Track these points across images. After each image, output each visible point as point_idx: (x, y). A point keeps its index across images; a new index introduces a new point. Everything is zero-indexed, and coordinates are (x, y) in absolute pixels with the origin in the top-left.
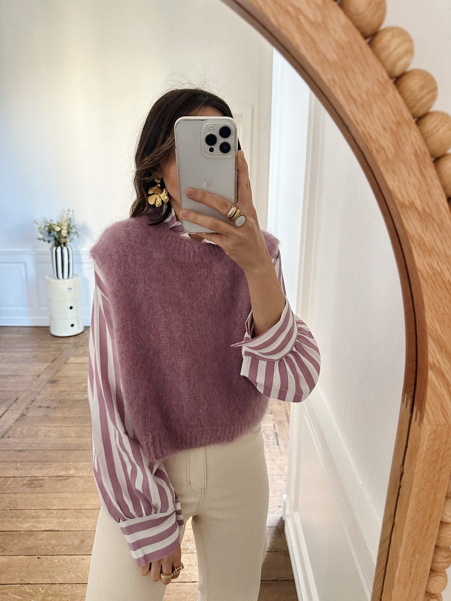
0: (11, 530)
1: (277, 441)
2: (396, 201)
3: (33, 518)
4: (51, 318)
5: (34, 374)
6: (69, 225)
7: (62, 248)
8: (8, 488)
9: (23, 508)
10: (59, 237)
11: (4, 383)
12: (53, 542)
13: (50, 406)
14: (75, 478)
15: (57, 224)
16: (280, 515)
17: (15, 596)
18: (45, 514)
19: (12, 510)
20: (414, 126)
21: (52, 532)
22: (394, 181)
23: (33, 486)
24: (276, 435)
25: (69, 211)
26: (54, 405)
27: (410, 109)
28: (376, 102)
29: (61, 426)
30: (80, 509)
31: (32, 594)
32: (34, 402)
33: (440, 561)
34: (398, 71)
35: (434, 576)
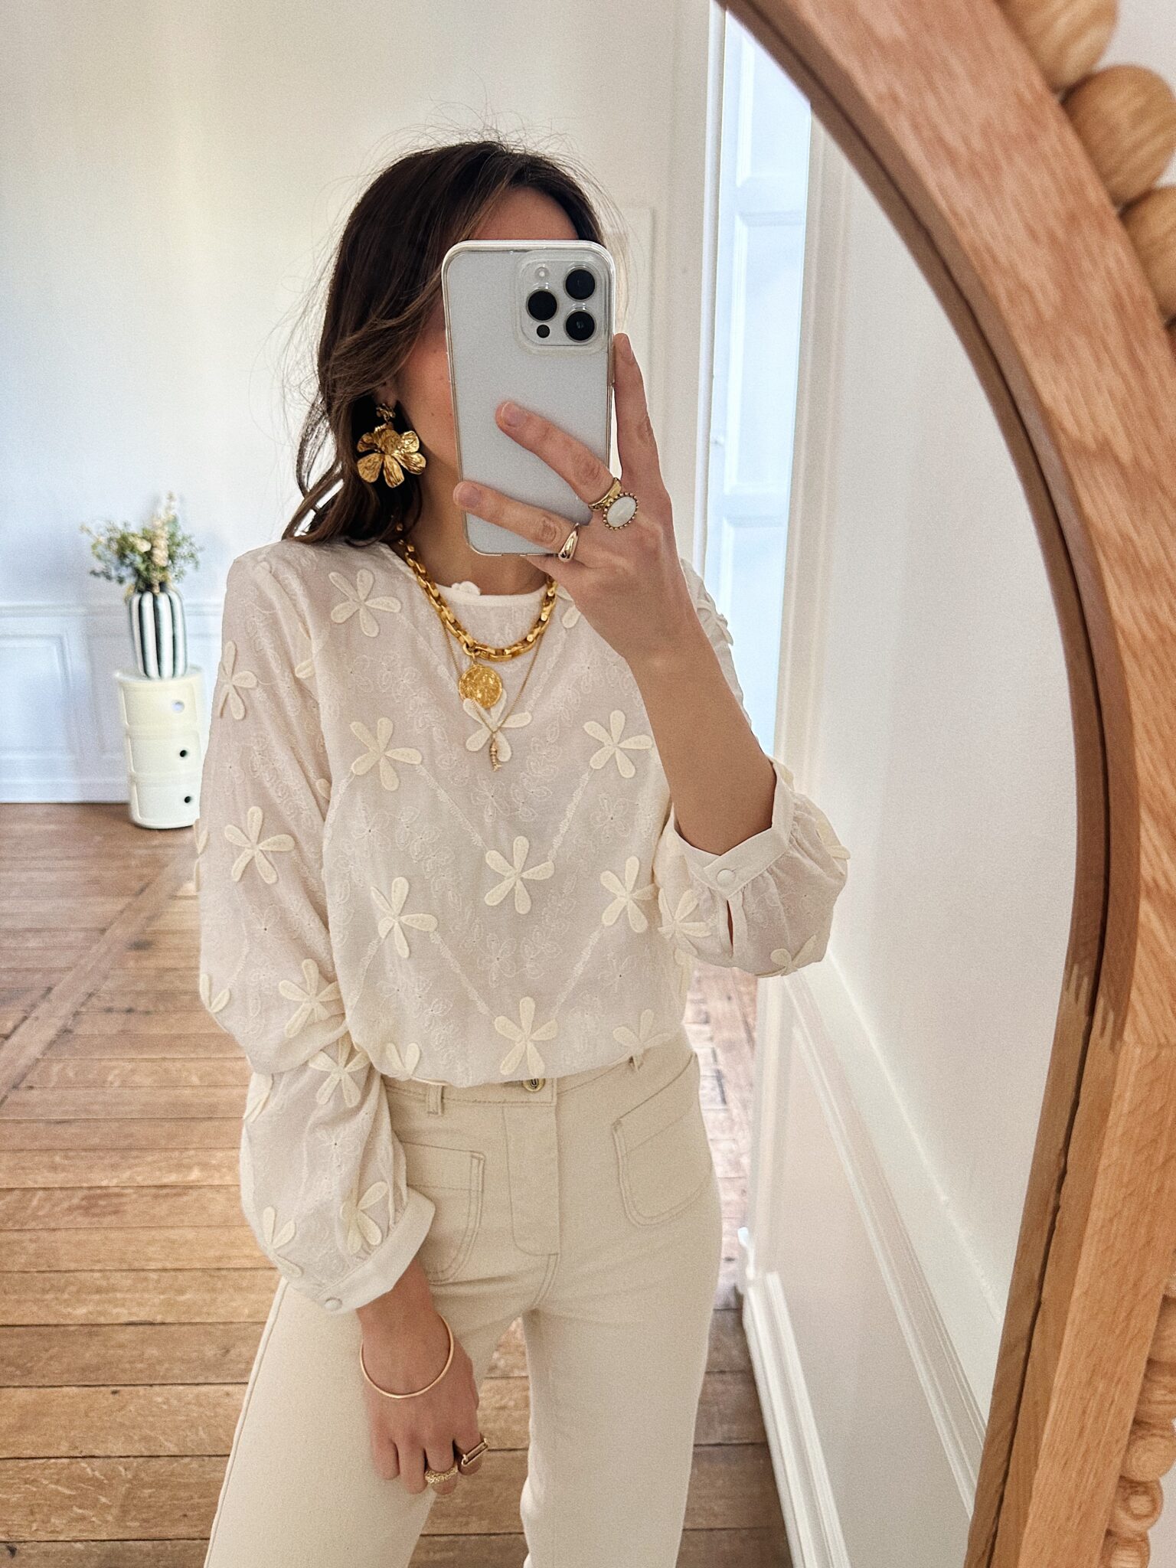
0: (43, 1322)
1: (723, 1092)
2: (1062, 438)
3: (99, 1291)
4: (133, 780)
5: (93, 926)
6: (172, 536)
7: (155, 598)
8: (35, 1217)
9: (73, 1266)
10: (147, 569)
11: (15, 949)
12: (152, 1352)
13: (133, 1006)
14: (203, 1190)
15: (141, 535)
16: (732, 1282)
17: (60, 1488)
18: (129, 1282)
19: (43, 1272)
20: (1114, 226)
21: (147, 1327)
22: (1055, 380)
23: (93, 1211)
24: (719, 1077)
25: (171, 498)
26: (142, 1004)
27: (1104, 176)
28: (1010, 159)
29: (164, 1059)
30: (219, 1269)
31: (101, 1482)
32: (94, 1000)
33: (1161, 1398)
34: (1071, 71)
35: (1142, 1438)
